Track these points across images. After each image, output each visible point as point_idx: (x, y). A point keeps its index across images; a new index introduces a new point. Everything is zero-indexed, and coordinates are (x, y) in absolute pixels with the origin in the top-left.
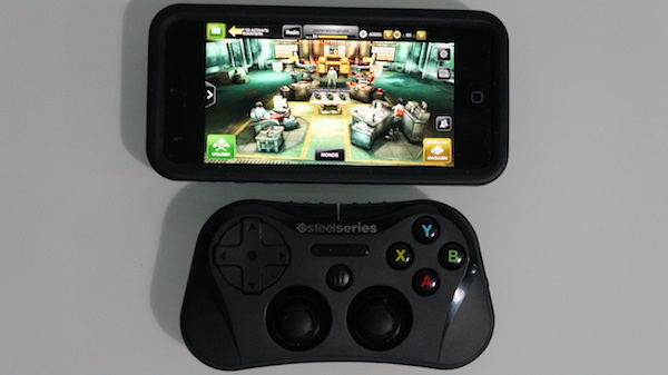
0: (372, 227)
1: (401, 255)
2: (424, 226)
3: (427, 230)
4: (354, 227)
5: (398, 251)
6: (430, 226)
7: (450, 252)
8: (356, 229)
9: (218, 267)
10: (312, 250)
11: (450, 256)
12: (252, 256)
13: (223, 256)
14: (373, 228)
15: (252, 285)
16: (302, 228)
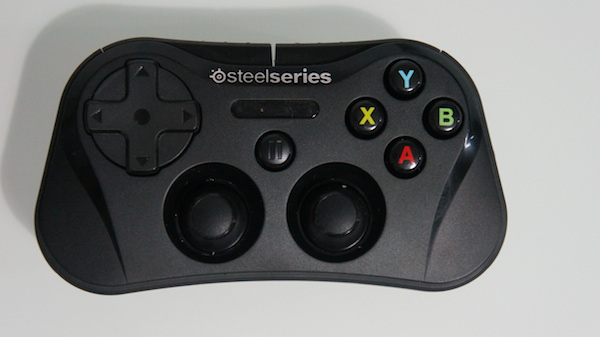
0: (323, 75)
1: (367, 115)
2: (402, 73)
3: (407, 78)
4: (296, 76)
5: (363, 109)
6: (411, 72)
7: (442, 110)
8: (301, 78)
9: (90, 133)
10: (233, 110)
11: (442, 117)
12: (142, 117)
13: (99, 117)
14: (326, 77)
15: (142, 161)
16: (218, 76)
